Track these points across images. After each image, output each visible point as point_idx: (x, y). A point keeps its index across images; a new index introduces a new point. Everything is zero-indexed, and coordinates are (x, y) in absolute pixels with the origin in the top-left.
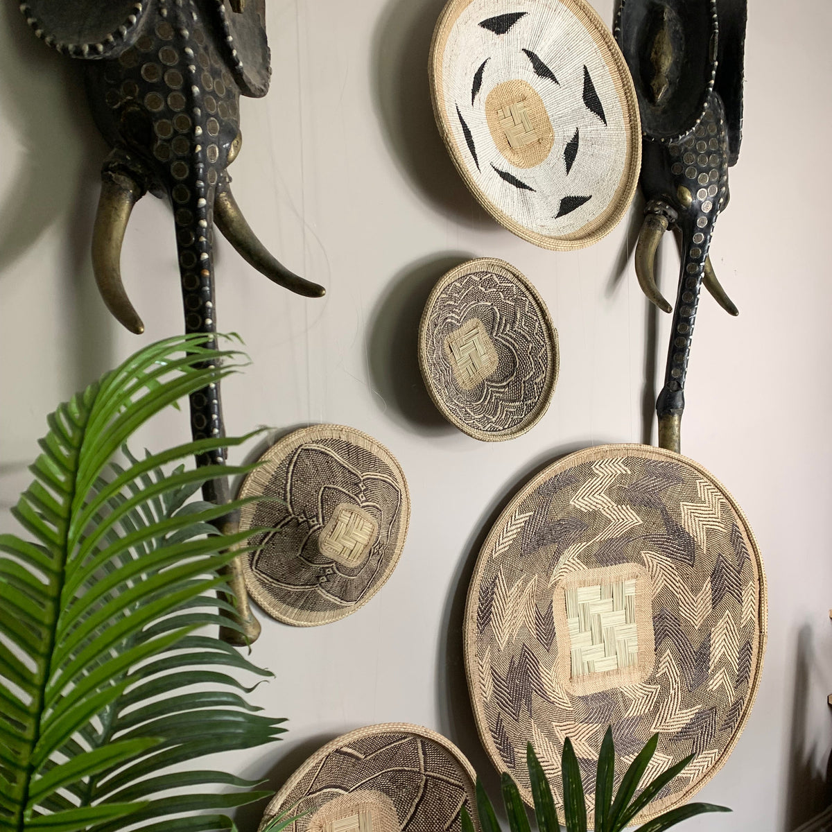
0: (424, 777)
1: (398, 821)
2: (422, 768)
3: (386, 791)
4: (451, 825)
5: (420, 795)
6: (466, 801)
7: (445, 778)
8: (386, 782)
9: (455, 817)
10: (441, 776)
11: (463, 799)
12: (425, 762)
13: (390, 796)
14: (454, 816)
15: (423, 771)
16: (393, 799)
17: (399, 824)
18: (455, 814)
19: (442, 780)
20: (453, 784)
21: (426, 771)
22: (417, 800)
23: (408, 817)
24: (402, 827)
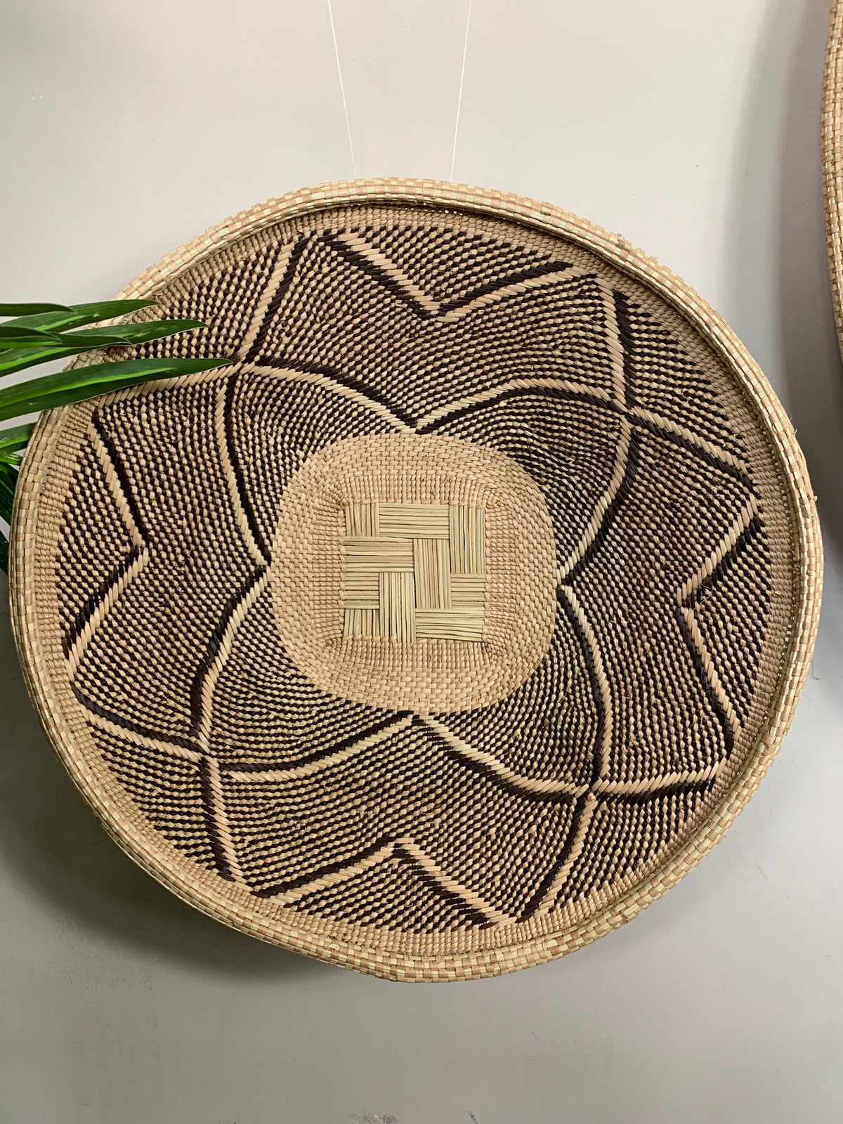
0: (627, 426)
1: (555, 552)
2: (620, 390)
3: (525, 458)
4: (701, 591)
5: (616, 483)
6: (756, 524)
7: (691, 437)
8: (521, 427)
9: (716, 570)
10: (679, 429)
11: (746, 516)
12: (628, 371)
13: (536, 477)
14: (710, 564)
15: (621, 401)
16: (545, 488)
17: (555, 563)
18: (716, 557)
19: (684, 442)
20: (717, 463)
21: (631, 402)
22: (606, 501)
23: (583, 547)
24: (564, 571)
